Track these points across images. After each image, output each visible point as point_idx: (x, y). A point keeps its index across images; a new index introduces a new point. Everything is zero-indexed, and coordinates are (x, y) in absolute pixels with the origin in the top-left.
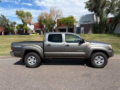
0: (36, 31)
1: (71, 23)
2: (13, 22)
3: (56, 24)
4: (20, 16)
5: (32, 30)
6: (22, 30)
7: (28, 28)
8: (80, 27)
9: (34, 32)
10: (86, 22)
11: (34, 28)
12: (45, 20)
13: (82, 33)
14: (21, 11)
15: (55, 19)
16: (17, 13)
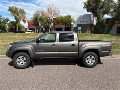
0: (30, 29)
1: (69, 22)
2: (5, 19)
3: (52, 22)
4: (13, 12)
5: (26, 28)
6: (14, 27)
7: (22, 25)
8: (77, 26)
9: (28, 30)
10: (83, 22)
11: (28, 26)
12: (41, 18)
13: (79, 32)
14: (14, 7)
15: (52, 18)
16: (10, 10)
